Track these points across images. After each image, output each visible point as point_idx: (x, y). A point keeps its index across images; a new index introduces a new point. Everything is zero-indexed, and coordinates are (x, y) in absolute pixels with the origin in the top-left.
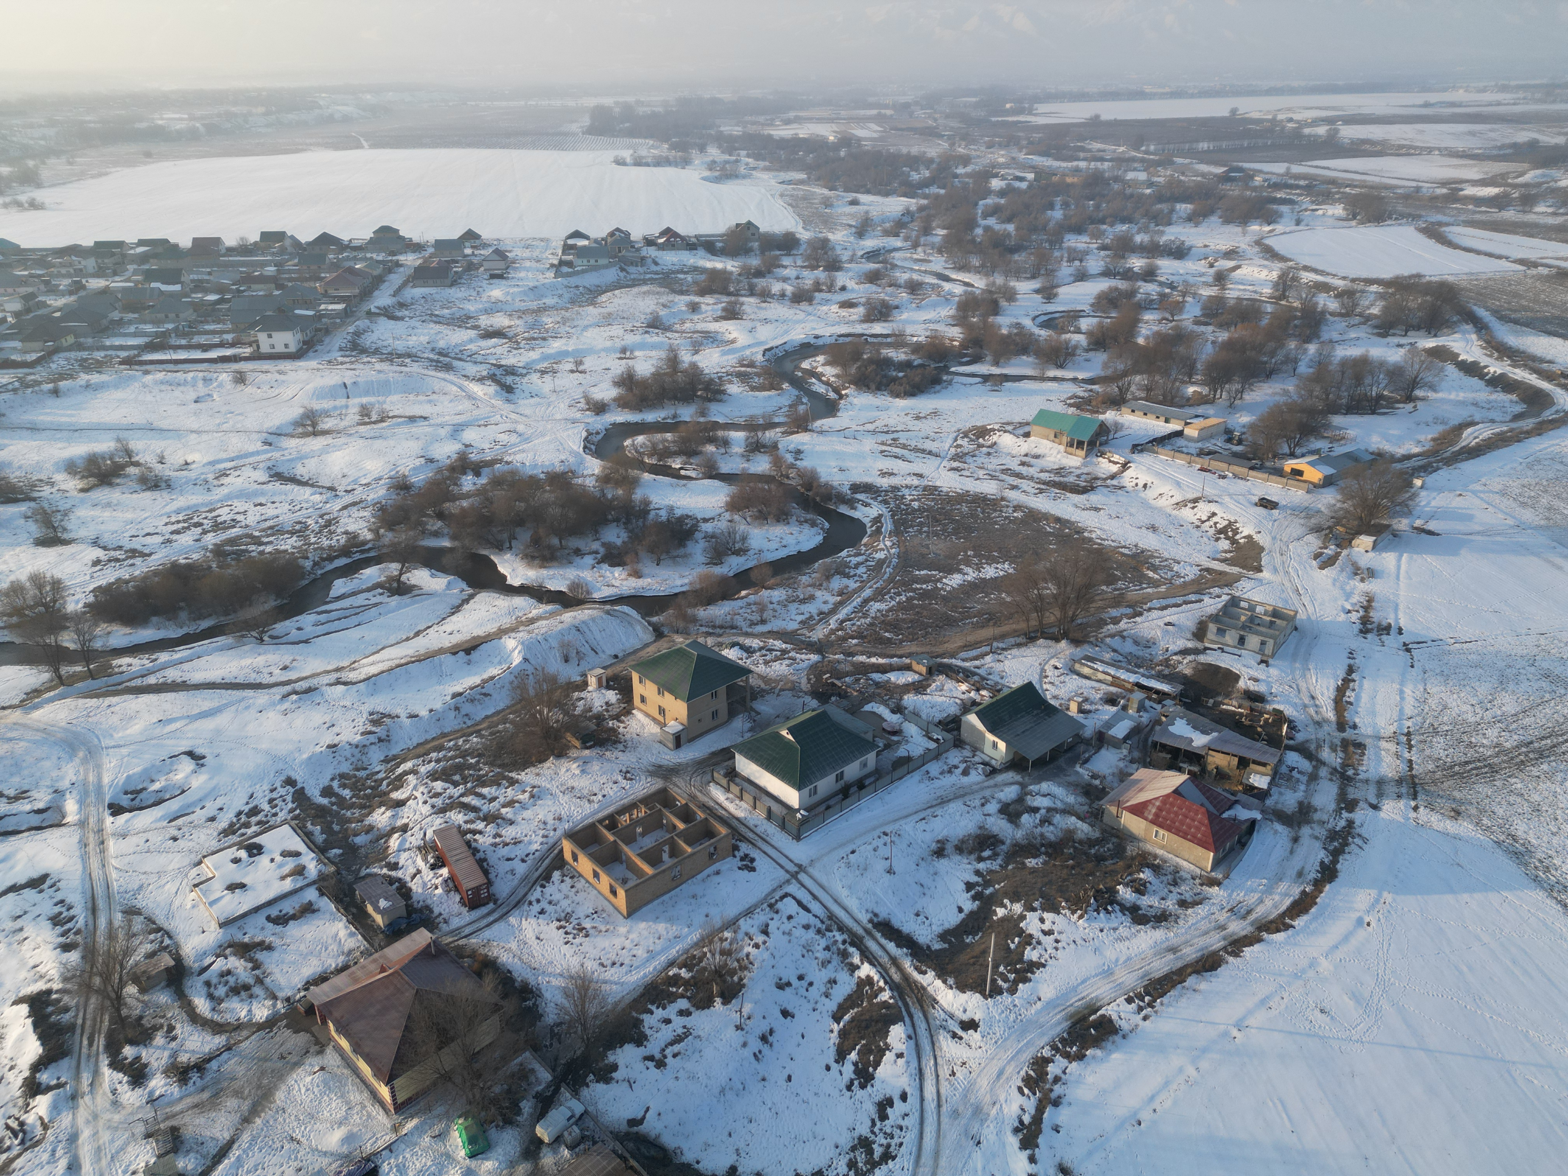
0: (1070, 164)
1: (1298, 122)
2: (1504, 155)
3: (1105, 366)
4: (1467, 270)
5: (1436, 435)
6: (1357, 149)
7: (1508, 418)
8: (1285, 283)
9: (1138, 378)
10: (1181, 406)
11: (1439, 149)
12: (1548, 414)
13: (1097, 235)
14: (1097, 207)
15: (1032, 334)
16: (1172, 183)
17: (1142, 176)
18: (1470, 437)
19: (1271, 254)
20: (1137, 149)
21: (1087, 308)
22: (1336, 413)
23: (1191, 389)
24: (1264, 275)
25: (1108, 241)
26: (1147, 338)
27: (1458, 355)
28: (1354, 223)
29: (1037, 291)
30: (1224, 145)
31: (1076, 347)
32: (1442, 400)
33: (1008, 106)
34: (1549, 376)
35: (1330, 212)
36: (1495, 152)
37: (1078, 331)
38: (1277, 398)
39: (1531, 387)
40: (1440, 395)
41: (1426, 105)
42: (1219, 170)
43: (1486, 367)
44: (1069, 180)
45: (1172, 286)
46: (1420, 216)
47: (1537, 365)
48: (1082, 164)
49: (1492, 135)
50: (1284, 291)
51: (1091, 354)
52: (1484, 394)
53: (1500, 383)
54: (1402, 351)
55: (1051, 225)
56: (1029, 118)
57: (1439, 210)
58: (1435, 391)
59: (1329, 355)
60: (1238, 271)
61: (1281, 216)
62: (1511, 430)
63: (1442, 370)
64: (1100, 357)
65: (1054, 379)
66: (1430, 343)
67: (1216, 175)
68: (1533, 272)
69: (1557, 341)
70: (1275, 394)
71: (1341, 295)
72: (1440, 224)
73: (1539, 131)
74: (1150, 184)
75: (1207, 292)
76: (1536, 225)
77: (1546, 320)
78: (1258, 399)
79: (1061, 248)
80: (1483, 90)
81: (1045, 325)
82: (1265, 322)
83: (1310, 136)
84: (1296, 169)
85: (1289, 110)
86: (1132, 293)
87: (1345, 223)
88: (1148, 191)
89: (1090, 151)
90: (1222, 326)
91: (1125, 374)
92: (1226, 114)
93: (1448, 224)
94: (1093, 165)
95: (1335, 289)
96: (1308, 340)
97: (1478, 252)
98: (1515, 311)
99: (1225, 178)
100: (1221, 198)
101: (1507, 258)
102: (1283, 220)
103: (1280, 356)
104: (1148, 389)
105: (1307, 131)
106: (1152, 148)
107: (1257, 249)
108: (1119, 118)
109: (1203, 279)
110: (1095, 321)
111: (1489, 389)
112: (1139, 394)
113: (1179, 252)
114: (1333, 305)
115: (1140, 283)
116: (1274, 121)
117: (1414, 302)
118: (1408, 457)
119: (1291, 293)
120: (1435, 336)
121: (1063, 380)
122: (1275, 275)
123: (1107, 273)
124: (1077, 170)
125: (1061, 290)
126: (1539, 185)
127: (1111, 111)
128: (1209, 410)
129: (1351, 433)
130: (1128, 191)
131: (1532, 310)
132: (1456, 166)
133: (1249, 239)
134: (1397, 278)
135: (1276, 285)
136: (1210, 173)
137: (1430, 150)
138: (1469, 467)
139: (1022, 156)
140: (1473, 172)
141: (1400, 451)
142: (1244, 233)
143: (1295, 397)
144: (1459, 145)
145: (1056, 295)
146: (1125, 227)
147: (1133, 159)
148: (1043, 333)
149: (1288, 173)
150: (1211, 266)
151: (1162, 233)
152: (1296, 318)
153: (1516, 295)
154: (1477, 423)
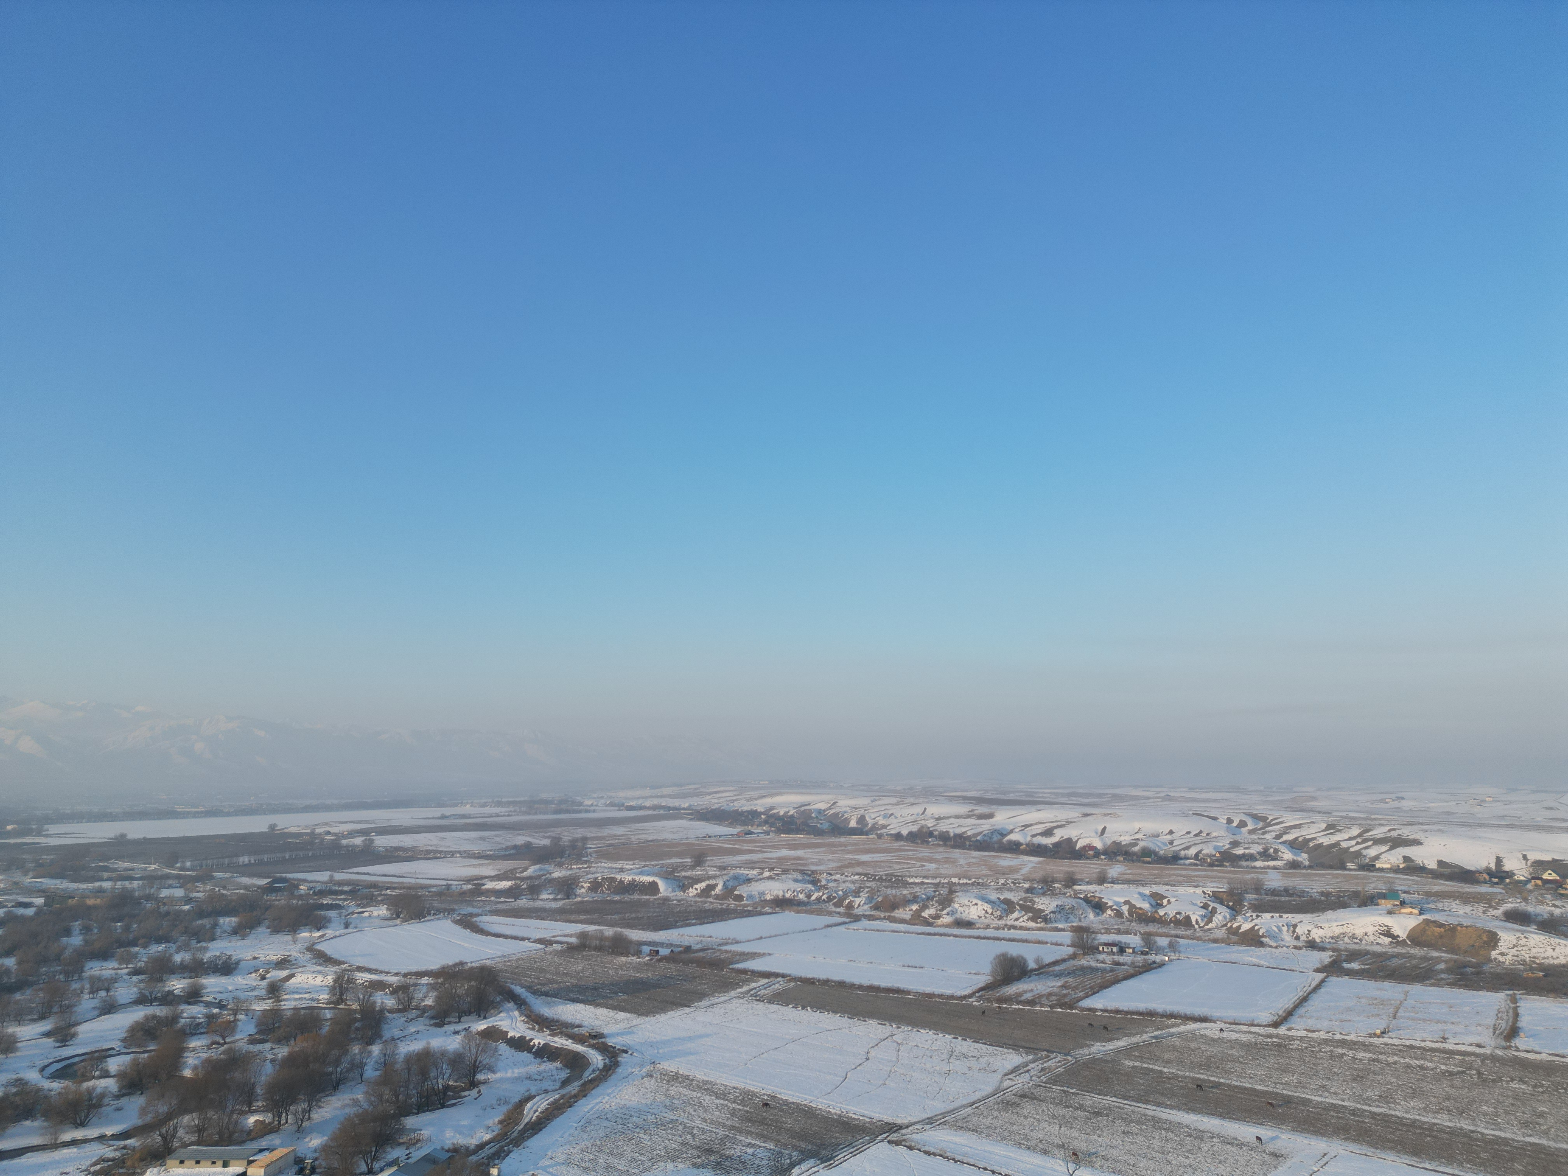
0: (90, 886)
1: (335, 834)
2: (510, 855)
3: (143, 1111)
4: (499, 954)
5: (501, 1117)
6: (392, 856)
7: (558, 1085)
8: (341, 986)
9: (186, 1119)
10: (241, 1143)
11: (459, 852)
12: (588, 1075)
13: (124, 960)
14: (127, 929)
15: (39, 1090)
16: (212, 897)
17: (179, 893)
18: (532, 1111)
19: (324, 959)
20: (171, 866)
21: (116, 1045)
22: (408, 1114)
23: (252, 1120)
24: (319, 980)
25: (141, 964)
26: (195, 1068)
27: (507, 1033)
28: (398, 921)
29: (47, 1034)
30: (265, 858)
31: (102, 1096)
32: (501, 1080)
33: (9, 828)
34: (580, 1039)
35: (375, 914)
36: (503, 853)
37: (106, 1075)
38: (347, 1110)
39: (570, 1052)
40: (498, 1075)
41: (443, 817)
42: (263, 882)
43: (531, 1040)
44: (90, 902)
45: (221, 1005)
46: (454, 910)
47: (570, 1030)
48: (107, 885)
49: (498, 839)
50: (341, 994)
51: (124, 1101)
52: (535, 1067)
53: (545, 1053)
54: (459, 1038)
55: (68, 953)
56: (37, 840)
57: (469, 903)
58: (494, 1072)
59: (393, 1054)
60: (293, 980)
61: (329, 921)
62: (562, 1097)
63: (496, 1049)
64: (137, 1102)
65: (73, 1143)
66: (482, 1026)
67: (259, 887)
68: (550, 949)
69: (580, 1007)
70: (344, 1106)
71: (396, 991)
72: (472, 915)
73: (530, 836)
74: (189, 900)
75: (259, 1007)
76: (544, 910)
77: (569, 989)
78: (328, 1116)
79: (81, 978)
80: (484, 805)
81: (57, 1075)
82: (326, 1029)
83: (347, 846)
84: (339, 876)
85: (326, 824)
86: (175, 1018)
87: (390, 923)
88: (187, 907)
89: (115, 870)
90: (279, 1041)
91: (169, 1116)
92: (265, 829)
93: (477, 915)
94: (119, 884)
95: (390, 985)
96: (371, 1042)
97: (506, 937)
98: (543, 985)
99: (269, 889)
100: (267, 909)
101: (529, 939)
102: (333, 925)
103: (345, 1065)
104: (199, 1130)
105: (345, 842)
106: (188, 864)
107: (309, 955)
108: (148, 836)
109: (255, 993)
110: (128, 1058)
111: (538, 1060)
112: (188, 1138)
113: (227, 968)
114: (390, 1002)
115: (183, 1007)
116: (313, 834)
117: (462, 988)
118: (481, 1147)
119: (348, 996)
120: (485, 1018)
121: (85, 1141)
122: (330, 979)
123: (141, 1001)
124: (101, 890)
125: (81, 1029)
126: (540, 877)
127: (137, 830)
128: (274, 1140)
129: (426, 1133)
130: (163, 909)
131: (556, 982)
132: (475, 866)
133: (299, 946)
134: (444, 968)
135: (332, 990)
136: (254, 885)
137: (453, 854)
138: (535, 1142)
139: (27, 880)
140: (488, 870)
141: (473, 1142)
142: (295, 941)
143: (366, 1106)
144: (475, 848)
145: (74, 1035)
146: (161, 947)
147: (168, 877)
148: (56, 1086)
149: (331, 880)
150: (263, 978)
151: (206, 949)
152: (356, 1020)
153: (542, 970)
154: (534, 1097)
